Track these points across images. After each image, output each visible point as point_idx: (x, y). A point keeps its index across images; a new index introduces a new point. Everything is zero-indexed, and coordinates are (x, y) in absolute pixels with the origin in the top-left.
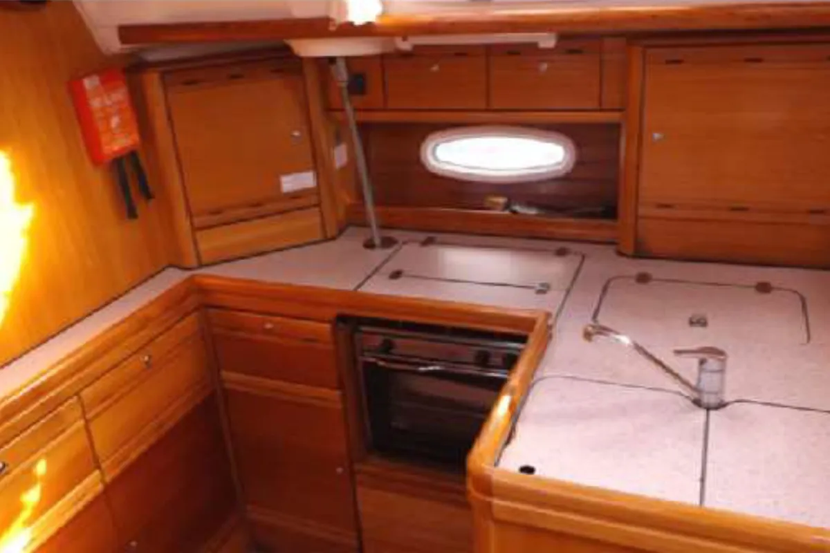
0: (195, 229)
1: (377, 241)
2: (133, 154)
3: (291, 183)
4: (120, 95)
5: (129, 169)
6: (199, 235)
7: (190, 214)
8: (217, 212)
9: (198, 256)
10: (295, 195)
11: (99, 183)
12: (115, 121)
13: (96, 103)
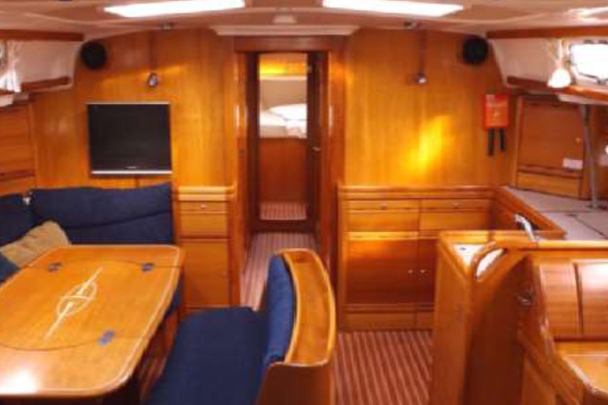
0: (519, 171)
1: (595, 206)
2: (502, 130)
3: (568, 163)
4: (504, 104)
5: (497, 136)
6: (520, 174)
7: (519, 163)
8: (530, 166)
9: (517, 184)
10: (571, 171)
11: (483, 138)
12: (496, 114)
13: (489, 105)
